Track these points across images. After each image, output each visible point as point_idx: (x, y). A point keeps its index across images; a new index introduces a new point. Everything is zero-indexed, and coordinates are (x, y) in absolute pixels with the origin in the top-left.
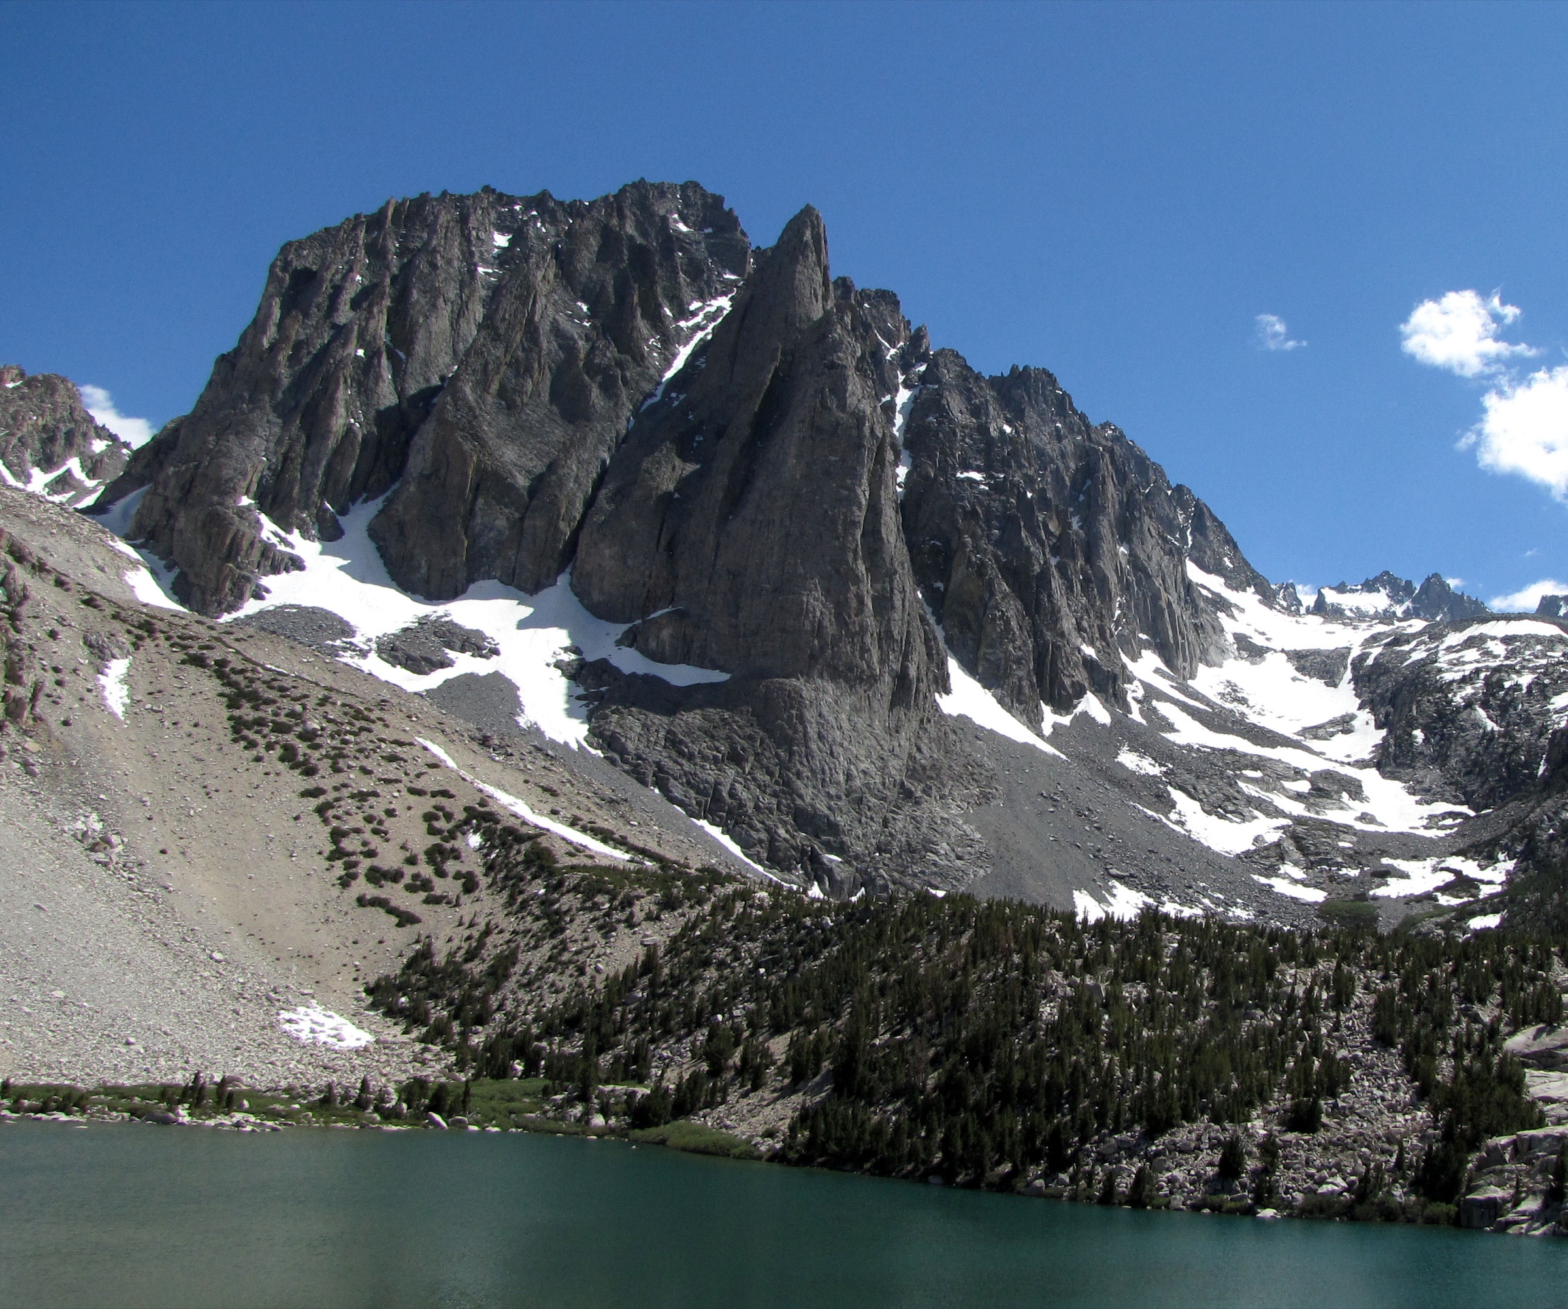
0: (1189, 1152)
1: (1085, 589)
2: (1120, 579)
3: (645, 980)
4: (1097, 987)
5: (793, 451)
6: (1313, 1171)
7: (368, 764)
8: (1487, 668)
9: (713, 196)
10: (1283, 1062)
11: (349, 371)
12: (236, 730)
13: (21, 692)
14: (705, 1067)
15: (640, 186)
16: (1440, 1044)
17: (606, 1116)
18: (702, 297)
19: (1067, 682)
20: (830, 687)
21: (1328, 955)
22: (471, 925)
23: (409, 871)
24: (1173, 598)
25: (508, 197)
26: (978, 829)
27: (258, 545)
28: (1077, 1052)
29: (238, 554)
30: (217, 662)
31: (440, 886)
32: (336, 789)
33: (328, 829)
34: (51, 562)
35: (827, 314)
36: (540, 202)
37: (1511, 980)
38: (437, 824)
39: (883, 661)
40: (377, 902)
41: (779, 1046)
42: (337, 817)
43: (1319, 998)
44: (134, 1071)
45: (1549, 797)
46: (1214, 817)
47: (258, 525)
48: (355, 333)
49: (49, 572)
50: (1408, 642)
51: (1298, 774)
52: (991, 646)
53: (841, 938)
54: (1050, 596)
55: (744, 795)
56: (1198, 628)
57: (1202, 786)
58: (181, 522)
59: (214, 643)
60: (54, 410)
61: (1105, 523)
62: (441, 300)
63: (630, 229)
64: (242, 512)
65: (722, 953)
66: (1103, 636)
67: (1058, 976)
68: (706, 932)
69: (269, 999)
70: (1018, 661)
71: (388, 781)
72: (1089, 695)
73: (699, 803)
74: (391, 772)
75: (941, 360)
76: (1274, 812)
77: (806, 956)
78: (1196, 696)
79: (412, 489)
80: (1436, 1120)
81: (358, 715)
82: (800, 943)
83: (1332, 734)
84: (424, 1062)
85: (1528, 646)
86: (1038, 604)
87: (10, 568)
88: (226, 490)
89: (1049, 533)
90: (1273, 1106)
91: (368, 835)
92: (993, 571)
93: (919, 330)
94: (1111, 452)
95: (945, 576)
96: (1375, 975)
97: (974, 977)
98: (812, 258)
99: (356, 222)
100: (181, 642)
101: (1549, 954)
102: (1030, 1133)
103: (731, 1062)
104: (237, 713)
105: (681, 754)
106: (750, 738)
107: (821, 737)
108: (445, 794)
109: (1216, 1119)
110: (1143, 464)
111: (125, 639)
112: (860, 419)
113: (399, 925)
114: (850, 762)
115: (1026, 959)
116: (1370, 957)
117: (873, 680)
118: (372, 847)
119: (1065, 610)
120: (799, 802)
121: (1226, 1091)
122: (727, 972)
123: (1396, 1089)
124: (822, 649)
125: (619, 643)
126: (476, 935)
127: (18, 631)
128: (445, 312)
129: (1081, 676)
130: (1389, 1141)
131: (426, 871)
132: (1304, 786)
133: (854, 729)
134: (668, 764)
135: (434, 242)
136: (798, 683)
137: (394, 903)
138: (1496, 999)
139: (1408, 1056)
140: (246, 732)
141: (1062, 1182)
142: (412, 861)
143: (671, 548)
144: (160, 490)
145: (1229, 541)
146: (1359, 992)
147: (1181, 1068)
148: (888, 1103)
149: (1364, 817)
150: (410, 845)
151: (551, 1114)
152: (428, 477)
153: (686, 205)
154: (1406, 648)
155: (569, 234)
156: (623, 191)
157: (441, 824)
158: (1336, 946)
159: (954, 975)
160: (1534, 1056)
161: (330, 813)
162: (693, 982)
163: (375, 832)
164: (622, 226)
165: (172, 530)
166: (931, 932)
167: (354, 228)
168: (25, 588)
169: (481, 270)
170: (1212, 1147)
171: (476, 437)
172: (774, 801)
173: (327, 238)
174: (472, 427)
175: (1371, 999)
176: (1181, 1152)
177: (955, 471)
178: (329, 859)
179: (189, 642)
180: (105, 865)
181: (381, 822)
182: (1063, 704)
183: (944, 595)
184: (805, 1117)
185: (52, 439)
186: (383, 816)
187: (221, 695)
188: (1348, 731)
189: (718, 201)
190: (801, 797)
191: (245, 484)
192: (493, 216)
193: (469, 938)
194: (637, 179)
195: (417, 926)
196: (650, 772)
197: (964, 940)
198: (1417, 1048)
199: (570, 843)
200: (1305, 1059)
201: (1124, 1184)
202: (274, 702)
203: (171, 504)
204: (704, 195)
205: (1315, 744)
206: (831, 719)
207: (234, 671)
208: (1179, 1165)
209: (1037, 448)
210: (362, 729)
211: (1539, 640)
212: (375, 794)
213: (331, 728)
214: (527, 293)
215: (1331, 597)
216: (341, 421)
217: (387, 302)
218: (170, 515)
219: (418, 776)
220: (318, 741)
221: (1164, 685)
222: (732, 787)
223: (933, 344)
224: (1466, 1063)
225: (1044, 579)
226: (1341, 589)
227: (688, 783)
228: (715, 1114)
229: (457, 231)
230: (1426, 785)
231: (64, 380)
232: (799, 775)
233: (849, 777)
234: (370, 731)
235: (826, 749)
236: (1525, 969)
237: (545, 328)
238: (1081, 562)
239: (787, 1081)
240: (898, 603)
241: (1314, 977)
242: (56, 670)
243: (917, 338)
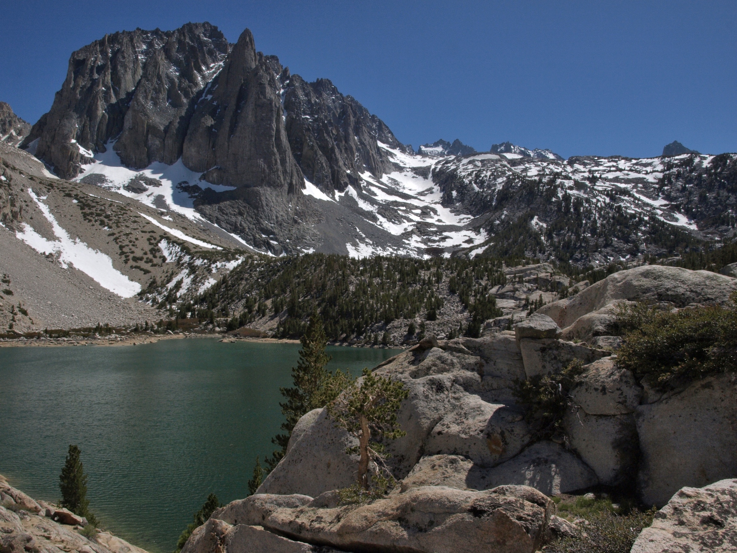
0: (399, 328)
1: (346, 152)
2: (356, 147)
3: (223, 286)
4: (365, 280)
5: (250, 113)
6: (435, 332)
7: (128, 224)
8: (476, 171)
9: (214, 27)
10: (423, 300)
11: (101, 95)
12: (84, 216)
13: (16, 209)
14: (246, 310)
15: (189, 24)
16: (470, 293)
17: (219, 328)
18: (214, 62)
19: (342, 182)
20: (269, 189)
21: (433, 266)
22: (167, 272)
23: (145, 257)
24: (374, 152)
25: (146, 31)
26: (318, 231)
27: (79, 155)
28: (362, 300)
29: (73, 158)
30: (75, 195)
31: (155, 261)
32: (119, 233)
33: (118, 246)
34: (17, 167)
35: (257, 66)
36: (156, 32)
37: (490, 272)
38: (152, 242)
39: (285, 179)
40: (136, 267)
41: (269, 303)
42: (120, 242)
43: (432, 280)
44: (77, 324)
45: (497, 211)
46: (391, 223)
47: (78, 149)
48: (101, 82)
49: (17, 170)
50: (450, 163)
51: (417, 208)
52: (317, 172)
53: (283, 269)
54: (335, 155)
55: (245, 225)
56: (382, 162)
57: (387, 213)
58: (53, 149)
59: (73, 189)
60: (4, 114)
61: (351, 129)
62: (128, 69)
63: (188, 40)
64: (73, 145)
65: (247, 276)
66: (352, 167)
67: (353, 277)
68: (240, 270)
69: (109, 299)
70: (326, 177)
71: (134, 229)
72: (349, 186)
73: (231, 229)
74: (135, 226)
75: (294, 78)
76: (410, 220)
77: (272, 275)
78: (382, 183)
79: (127, 133)
80: (471, 315)
81: (122, 209)
82: (270, 271)
83: (427, 194)
84: (160, 315)
85: (489, 163)
86: (331, 158)
87: (5, 170)
88: (66, 138)
89: (333, 134)
90: (422, 313)
91: (131, 247)
92: (316, 147)
93: (286, 69)
94: (351, 105)
95: (301, 150)
96: (449, 272)
97: (327, 279)
98: (250, 47)
99: (95, 44)
100: (63, 190)
101: (501, 264)
102: (350, 325)
103: (254, 309)
104: (84, 211)
105: (223, 213)
106: (245, 207)
107: (267, 205)
108: (153, 232)
109: (405, 318)
110: (360, 108)
111: (45, 190)
112: (271, 101)
113: (144, 274)
114: (277, 212)
115: (343, 273)
116: (447, 266)
117: (282, 186)
118: (133, 250)
119: (340, 159)
120: (262, 226)
121: (407, 309)
122: (248, 281)
123: (457, 306)
124: (265, 177)
125: (200, 179)
126: (169, 275)
127: (12, 190)
128: (130, 72)
129: (346, 180)
130: (457, 322)
131: (150, 256)
132: (419, 211)
133: (277, 201)
134: (220, 217)
135: (123, 49)
136: (259, 189)
137: (142, 267)
138: (486, 278)
139: (460, 296)
140: (88, 217)
141: (362, 339)
142: (145, 254)
143: (213, 147)
144: (44, 139)
145: (390, 132)
146: (444, 278)
147: (394, 303)
148: (306, 318)
149: (439, 221)
150: (144, 249)
151: (203, 328)
152: (132, 129)
153: (205, 30)
154: (449, 165)
155: (167, 43)
156: (184, 27)
157: (153, 241)
158: (435, 263)
159: (321, 279)
160: (499, 295)
161: (118, 241)
162: (239, 285)
163: (133, 245)
164: (185, 39)
165: (50, 152)
166: (311, 265)
167: (95, 45)
168: (11, 176)
169: (139, 57)
170: (405, 326)
171: (146, 115)
172: (254, 226)
173: (87, 49)
174: (144, 112)
175: (448, 280)
176: (396, 328)
177: (301, 114)
178: (120, 255)
179: (65, 189)
180: (52, 262)
181: (134, 242)
182: (341, 190)
183: (301, 155)
184: (280, 324)
185: (4, 124)
186: (135, 240)
187: (78, 206)
188: (432, 193)
189: (216, 28)
190: (262, 224)
191: (72, 135)
192: (141, 38)
193: (167, 276)
194: (188, 22)
195: (150, 274)
196: (215, 219)
197: (322, 267)
198: (463, 294)
199: (194, 244)
200: (430, 298)
201: (380, 338)
202: (95, 207)
203: (49, 144)
204: (211, 26)
205: (422, 198)
206: (270, 199)
207: (80, 197)
208: (396, 332)
209: (327, 105)
210: (124, 213)
211: (492, 160)
212: (131, 234)
213: (114, 214)
214: (156, 65)
215: (423, 148)
216: (101, 112)
217: (110, 71)
218: (49, 147)
219: (144, 227)
220: (111, 218)
221: (371, 180)
222: (241, 223)
223: (291, 73)
224: (478, 298)
225: (333, 150)
226: (426, 146)
227: (227, 222)
228: (252, 325)
229: (130, 44)
230: (458, 209)
231: (5, 104)
232: (261, 218)
233: (277, 217)
234: (126, 213)
235: (269, 209)
236: (495, 268)
237: (164, 76)
238: (344, 142)
239: (273, 314)
240: (288, 161)
241: (430, 274)
242: (25, 201)
243: (285, 71)
